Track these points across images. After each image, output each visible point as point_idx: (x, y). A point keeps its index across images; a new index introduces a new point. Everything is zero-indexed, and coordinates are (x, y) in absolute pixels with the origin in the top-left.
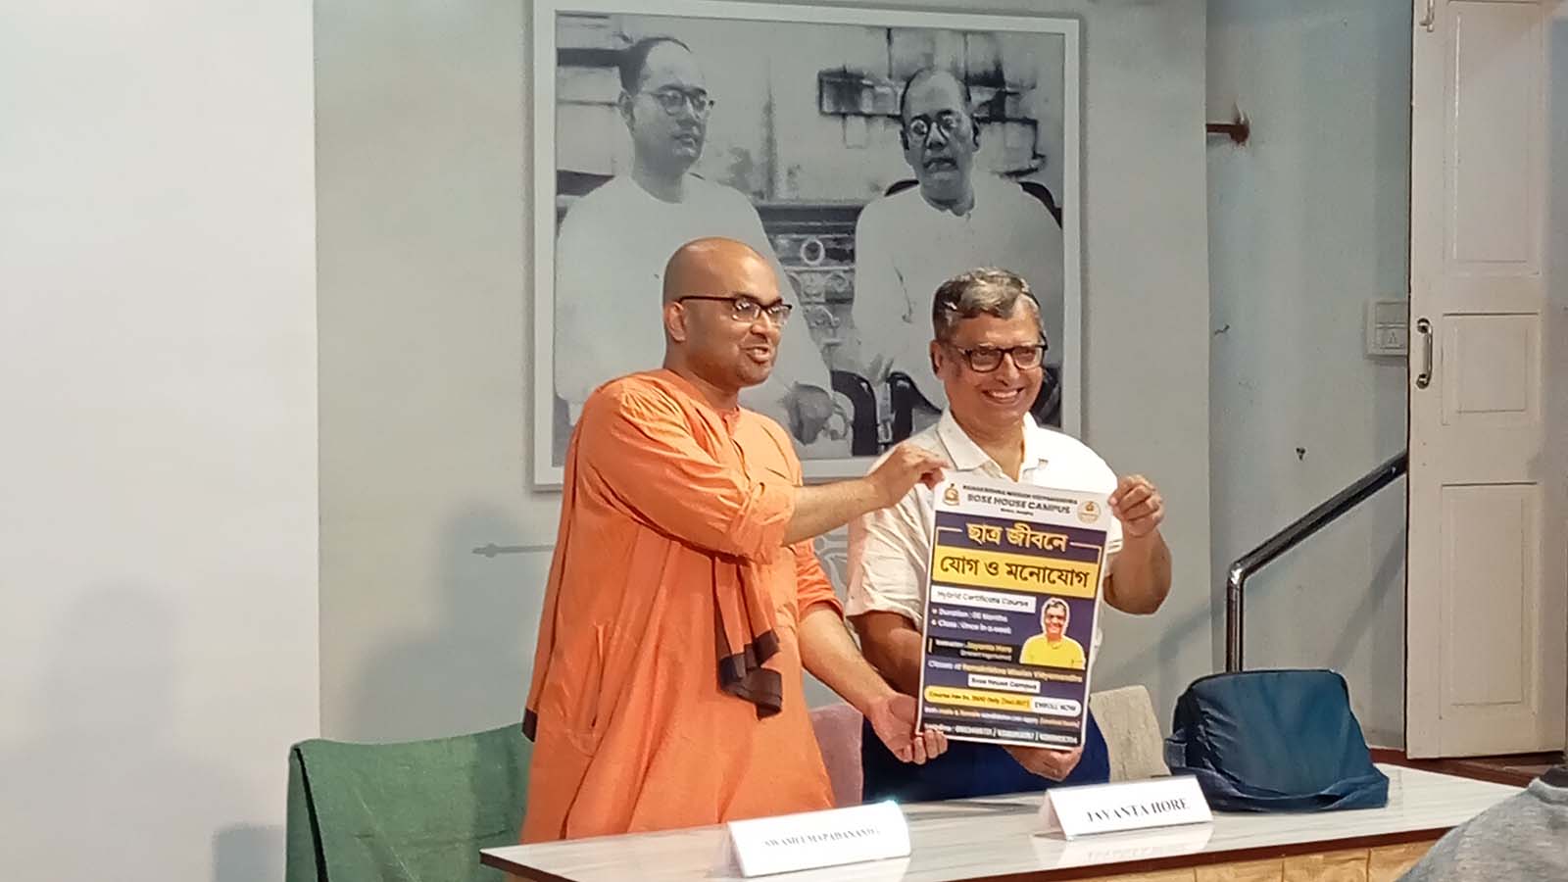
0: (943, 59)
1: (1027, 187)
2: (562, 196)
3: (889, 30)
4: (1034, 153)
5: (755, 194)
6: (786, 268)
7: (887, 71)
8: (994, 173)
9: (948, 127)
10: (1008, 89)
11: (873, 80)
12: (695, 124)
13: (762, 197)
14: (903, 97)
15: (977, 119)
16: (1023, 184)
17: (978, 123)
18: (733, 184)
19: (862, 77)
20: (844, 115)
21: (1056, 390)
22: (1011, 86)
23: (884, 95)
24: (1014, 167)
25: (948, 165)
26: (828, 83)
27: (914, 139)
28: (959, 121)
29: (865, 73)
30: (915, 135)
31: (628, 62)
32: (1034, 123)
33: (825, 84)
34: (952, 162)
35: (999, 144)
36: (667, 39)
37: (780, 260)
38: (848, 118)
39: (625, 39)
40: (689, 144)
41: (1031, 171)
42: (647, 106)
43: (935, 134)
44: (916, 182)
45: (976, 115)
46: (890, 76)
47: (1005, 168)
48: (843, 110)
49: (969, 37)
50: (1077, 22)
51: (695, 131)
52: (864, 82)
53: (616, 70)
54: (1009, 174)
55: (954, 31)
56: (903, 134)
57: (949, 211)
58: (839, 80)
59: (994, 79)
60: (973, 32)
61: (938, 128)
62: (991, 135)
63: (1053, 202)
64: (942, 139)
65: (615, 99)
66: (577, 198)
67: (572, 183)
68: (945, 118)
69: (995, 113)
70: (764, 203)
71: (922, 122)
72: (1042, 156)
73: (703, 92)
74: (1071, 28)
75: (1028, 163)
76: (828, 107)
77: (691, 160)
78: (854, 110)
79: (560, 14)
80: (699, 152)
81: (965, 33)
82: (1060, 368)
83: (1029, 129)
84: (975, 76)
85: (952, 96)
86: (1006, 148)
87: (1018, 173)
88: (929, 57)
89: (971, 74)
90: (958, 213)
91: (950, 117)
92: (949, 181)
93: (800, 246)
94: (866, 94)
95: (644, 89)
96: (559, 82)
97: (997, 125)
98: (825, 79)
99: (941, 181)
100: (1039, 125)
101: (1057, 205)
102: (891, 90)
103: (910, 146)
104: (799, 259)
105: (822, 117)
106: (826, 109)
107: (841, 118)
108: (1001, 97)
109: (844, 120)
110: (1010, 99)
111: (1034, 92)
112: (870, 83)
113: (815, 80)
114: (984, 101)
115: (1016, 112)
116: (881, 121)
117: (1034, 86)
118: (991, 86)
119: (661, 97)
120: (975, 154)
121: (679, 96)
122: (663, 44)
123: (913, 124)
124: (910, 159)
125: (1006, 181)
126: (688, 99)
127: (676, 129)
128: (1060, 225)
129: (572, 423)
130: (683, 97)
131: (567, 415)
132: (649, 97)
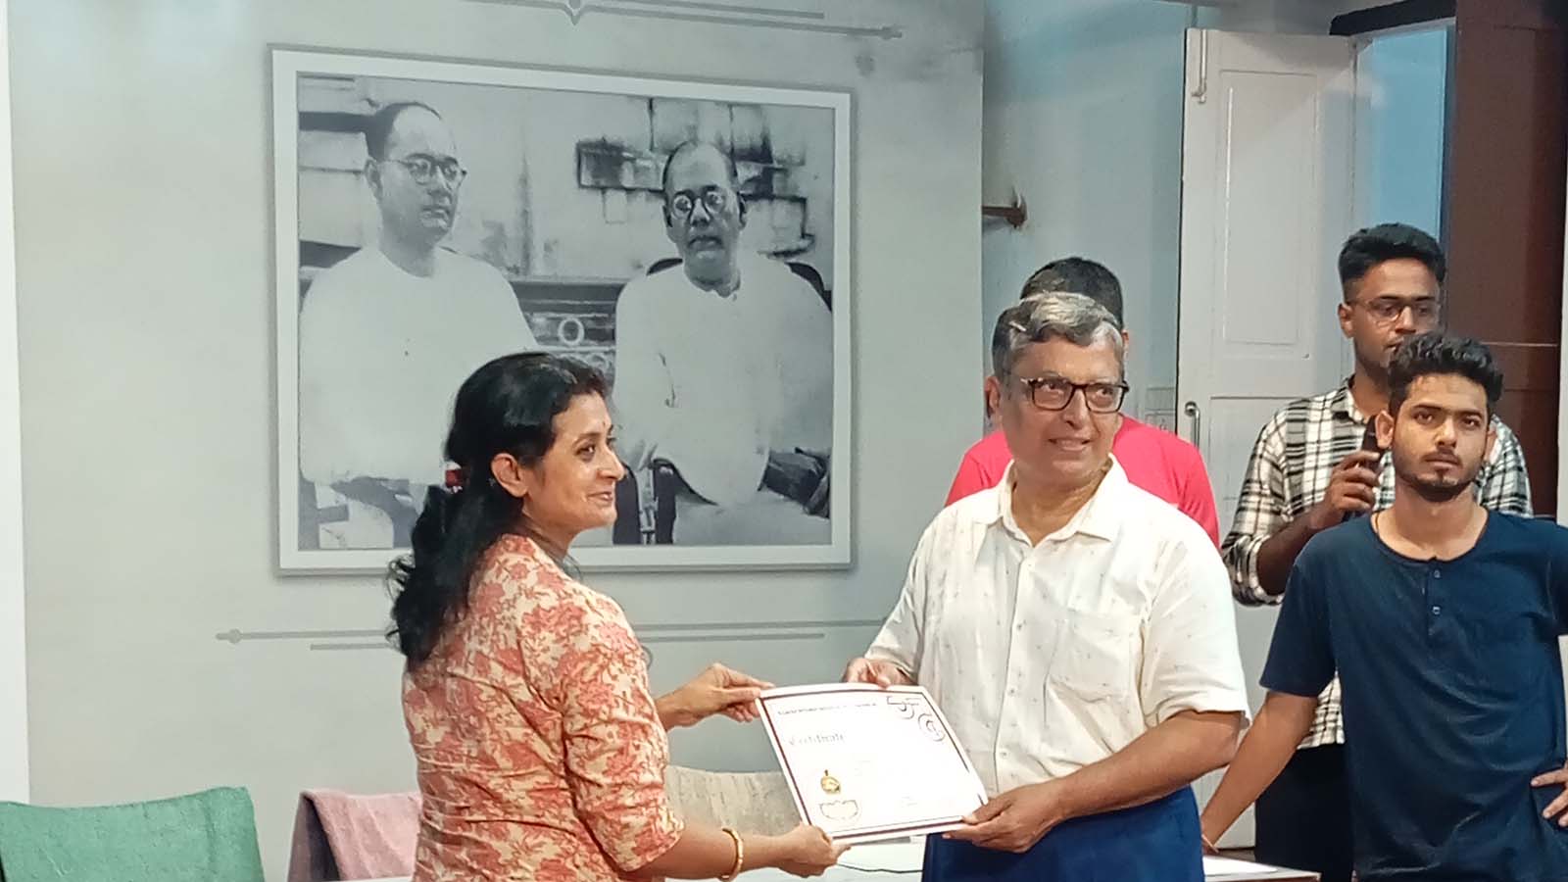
0: (707, 134)
1: (796, 268)
2: (305, 268)
3: (651, 101)
4: (803, 227)
5: (509, 269)
6: (544, 347)
7: (649, 143)
8: (760, 253)
9: (712, 203)
10: (776, 165)
11: (634, 153)
12: (445, 194)
13: (517, 273)
14: (666, 171)
15: (743, 195)
16: (791, 265)
17: (744, 200)
18: (486, 258)
19: (623, 149)
20: (603, 189)
21: (825, 479)
22: (779, 162)
23: (648, 169)
24: (782, 248)
25: (712, 243)
26: (587, 155)
27: (678, 215)
28: (724, 198)
29: (626, 145)
30: (678, 212)
31: (375, 128)
32: (803, 201)
33: (584, 158)
34: (718, 241)
35: (767, 222)
36: (416, 104)
37: (536, 339)
38: (609, 193)
39: (371, 103)
40: (440, 216)
41: (799, 251)
42: (394, 173)
43: (699, 211)
44: (679, 261)
45: (741, 192)
46: (651, 149)
47: (773, 249)
48: (603, 183)
49: (734, 109)
50: (848, 96)
51: (447, 201)
52: (625, 154)
53: (362, 136)
54: (776, 254)
55: (718, 103)
56: (665, 210)
57: (713, 292)
58: (599, 151)
59: (761, 153)
60: (738, 105)
61: (703, 205)
62: (758, 213)
63: (821, 283)
64: (708, 218)
67: (316, 254)
68: (710, 193)
69: (761, 191)
70: (520, 279)
71: (685, 198)
72: (810, 235)
73: (454, 161)
74: (841, 102)
75: (796, 242)
76: (586, 179)
77: (442, 232)
78: (616, 184)
79: (302, 76)
80: (450, 224)
81: (730, 105)
82: (829, 457)
83: (797, 208)
84: (742, 150)
85: (716, 171)
86: (774, 228)
87: (787, 254)
88: (693, 129)
89: (738, 145)
90: (724, 294)
91: (715, 193)
92: (714, 260)
93: (557, 326)
94: (627, 167)
95: (392, 156)
96: (301, 147)
97: (764, 203)
98: (584, 150)
99: (706, 260)
100: (810, 204)
101: (826, 289)
102: (653, 163)
103: (673, 223)
104: (557, 339)
105: (585, 191)
106: (583, 183)
107: (600, 192)
108: (768, 174)
109: (604, 193)
110: (777, 176)
111: (803, 168)
112: (631, 155)
113: (573, 151)
114: (750, 176)
115: (784, 190)
116: (642, 196)
117: (802, 163)
118: (758, 162)
119: (410, 165)
120: (741, 233)
121: (429, 165)
122: (411, 109)
123: (676, 200)
124: (673, 236)
125: (773, 261)
126: (439, 170)
127: (426, 199)
128: (830, 308)
129: (319, 506)
130: (433, 165)
131: (314, 498)
132: (396, 164)
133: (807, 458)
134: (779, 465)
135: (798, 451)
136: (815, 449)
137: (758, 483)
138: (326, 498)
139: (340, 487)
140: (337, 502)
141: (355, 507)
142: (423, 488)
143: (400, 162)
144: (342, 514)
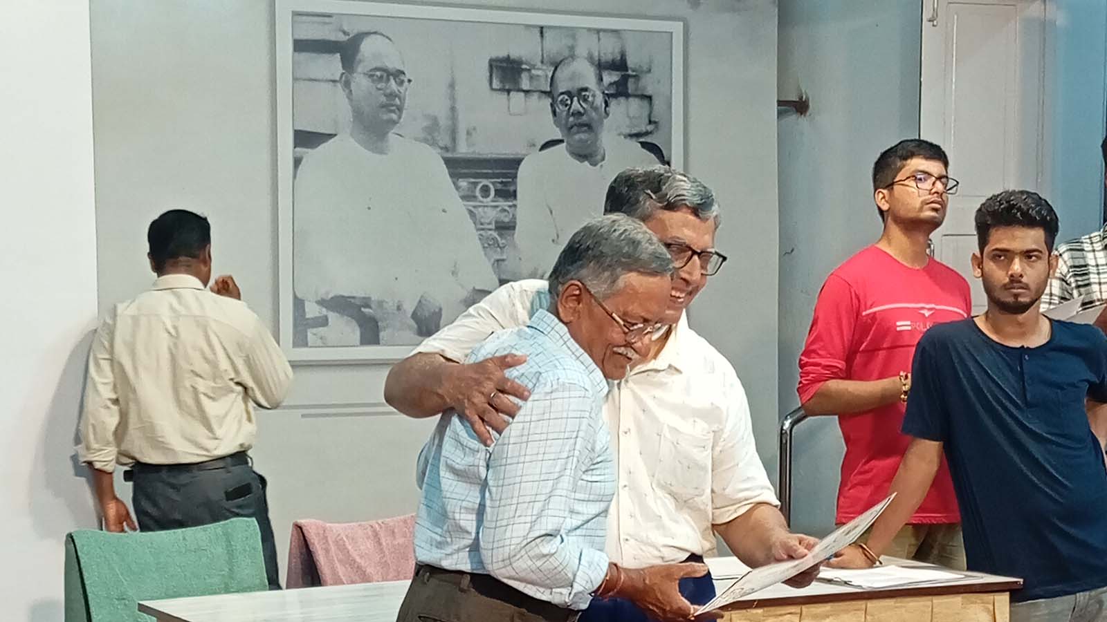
2: (298, 149)
3: (542, 28)
4: (650, 116)
6: (466, 203)
7: (540, 58)
9: (585, 100)
10: (630, 72)
11: (529, 65)
12: (396, 96)
13: (447, 151)
14: (552, 78)
15: (607, 94)
17: (608, 98)
19: (521, 63)
20: (509, 91)
22: (633, 71)
23: (538, 76)
24: (634, 131)
25: (586, 128)
26: (497, 67)
27: (560, 108)
28: (594, 96)
29: (524, 59)
30: (561, 106)
31: (347, 50)
32: (650, 98)
33: (495, 70)
34: (589, 127)
35: (624, 113)
36: (375, 33)
37: (462, 198)
38: (512, 93)
39: (345, 33)
40: (393, 111)
41: (647, 133)
42: (361, 82)
43: (576, 105)
44: (561, 141)
45: (606, 92)
46: (542, 62)
47: (628, 131)
48: (507, 87)
49: (601, 34)
50: (682, 24)
51: (397, 101)
52: (524, 66)
53: (338, 55)
54: (631, 136)
55: (589, 30)
56: (552, 105)
57: (586, 163)
58: (505, 65)
59: (619, 65)
60: (605, 31)
61: (579, 102)
62: (618, 108)
63: (663, 157)
64: (581, 110)
65: (338, 79)
67: (305, 139)
68: (584, 93)
69: (620, 91)
70: (449, 155)
71: (566, 97)
72: (655, 122)
73: (404, 73)
74: (677, 28)
75: (644, 127)
76: (496, 84)
77: (395, 123)
78: (517, 87)
79: (296, 14)
80: (400, 117)
81: (598, 31)
83: (646, 103)
84: (607, 62)
85: (588, 77)
86: (628, 117)
87: (638, 135)
88: (572, 48)
89: (603, 60)
90: (594, 164)
91: (587, 93)
92: (586, 141)
93: (475, 188)
94: (524, 76)
95: (360, 69)
96: (295, 64)
97: (622, 100)
98: (494, 64)
99: (581, 140)
100: (653, 98)
101: (666, 158)
102: (543, 72)
103: (557, 114)
104: (475, 197)
105: (495, 94)
106: (495, 86)
107: (506, 93)
108: (625, 78)
109: (509, 94)
110: (631, 81)
111: (650, 75)
112: (528, 67)
113: (487, 62)
114: (612, 81)
115: (636, 90)
116: (536, 95)
117: (649, 71)
118: (617, 70)
119: (371, 76)
120: (605, 121)
121: (385, 75)
122: (373, 36)
123: (561, 97)
124: (557, 123)
125: (628, 141)
126: (391, 78)
127: (383, 99)
129: (307, 316)
130: (388, 76)
131: (304, 310)
132: (362, 75)
138: (313, 311)
139: (322, 303)
140: (320, 313)
141: (333, 317)
142: (380, 304)
143: (364, 74)
144: (324, 322)
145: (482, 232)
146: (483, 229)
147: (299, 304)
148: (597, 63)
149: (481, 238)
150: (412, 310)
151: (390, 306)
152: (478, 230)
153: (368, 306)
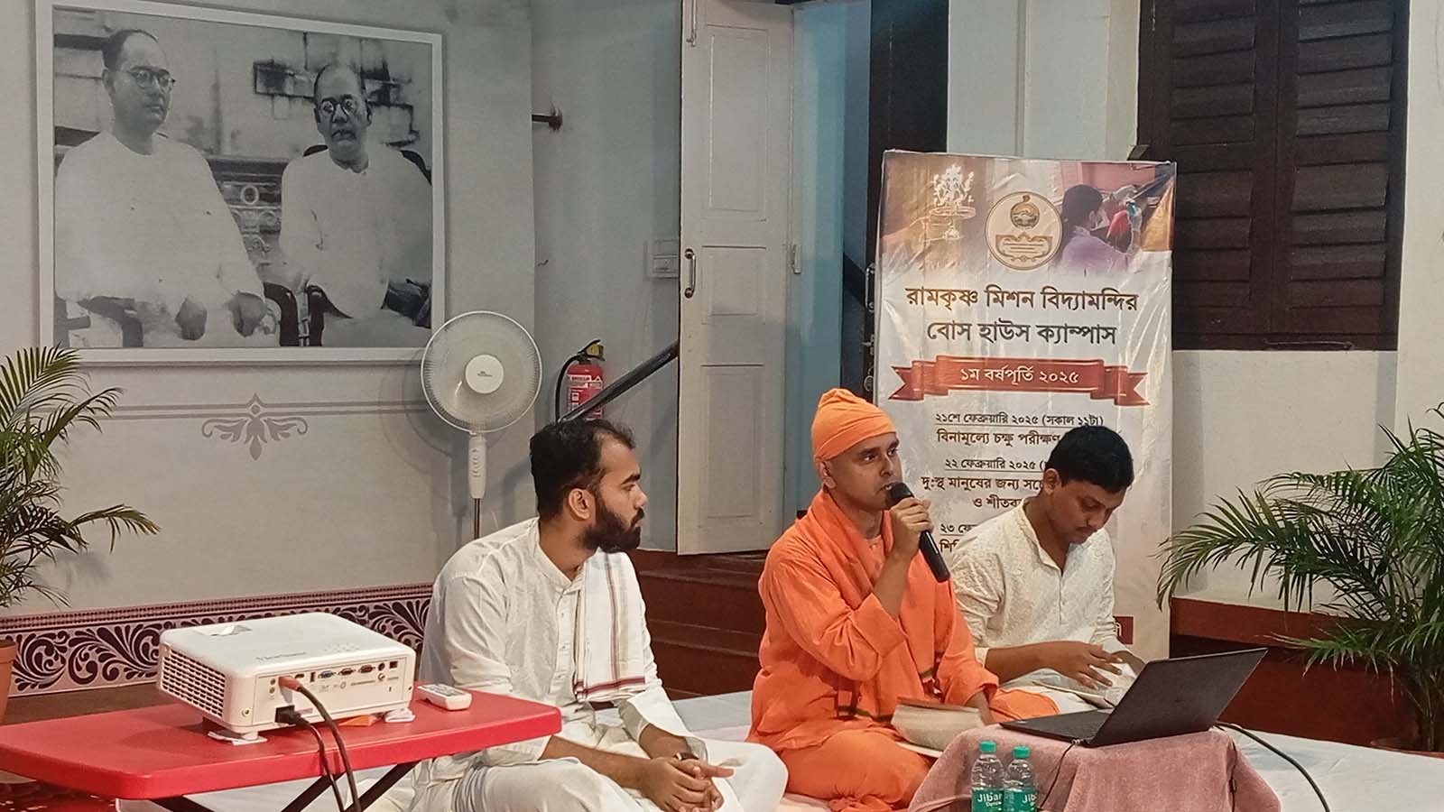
0: (344, 58)
1: (406, 154)
2: (58, 146)
3: (305, 34)
4: (411, 125)
5: (206, 150)
6: (231, 206)
7: (304, 64)
8: (382, 143)
9: (348, 108)
10: (392, 82)
11: (293, 70)
12: (160, 96)
13: (212, 153)
14: (316, 84)
15: (370, 103)
16: (402, 152)
17: (370, 106)
18: (189, 142)
19: (285, 68)
20: (273, 96)
21: (428, 301)
22: (394, 80)
23: (302, 82)
24: (397, 140)
25: (349, 135)
26: (261, 70)
27: (323, 114)
28: (356, 103)
29: (288, 65)
30: (325, 113)
31: (109, 47)
32: (410, 108)
33: (259, 73)
34: (352, 134)
35: (385, 123)
36: (139, 31)
37: (227, 201)
38: (276, 97)
39: (108, 30)
40: (157, 111)
41: (409, 142)
42: (124, 81)
43: (339, 112)
44: (325, 147)
45: (369, 100)
46: (306, 68)
47: (389, 140)
48: (272, 91)
49: (364, 42)
50: (440, 36)
51: (161, 100)
52: (288, 72)
53: (100, 53)
55: (352, 37)
56: (315, 111)
57: (350, 170)
58: (269, 69)
59: (381, 74)
60: (366, 39)
61: (342, 108)
62: (379, 115)
64: (345, 117)
65: (100, 75)
66: (69, 147)
67: (66, 136)
68: (347, 100)
69: (382, 100)
71: (330, 104)
72: (416, 133)
73: (168, 73)
74: (436, 40)
75: (407, 137)
76: (260, 88)
77: (158, 123)
78: (281, 92)
79: (56, 8)
80: (164, 118)
81: (361, 39)
82: (430, 285)
83: (406, 111)
84: (369, 71)
85: (351, 84)
86: (391, 125)
87: (400, 144)
88: (335, 55)
89: (365, 69)
90: (357, 171)
91: (350, 100)
92: (350, 147)
93: (240, 191)
94: (288, 81)
95: (122, 68)
96: (56, 60)
97: (384, 108)
98: (259, 67)
99: (344, 147)
100: (415, 109)
101: (427, 168)
102: (307, 78)
103: (322, 120)
104: (240, 200)
105: (255, 96)
106: (258, 90)
107: (270, 97)
108: (386, 88)
109: (273, 99)
110: (393, 90)
111: (411, 84)
112: (292, 73)
113: (250, 68)
114: (374, 89)
115: (397, 99)
116: (300, 101)
117: (410, 81)
118: (379, 79)
119: (134, 75)
120: (368, 128)
121: (148, 75)
122: (136, 34)
123: (324, 103)
124: (321, 130)
125: (390, 150)
126: (155, 77)
127: (146, 99)
128: (430, 181)
129: (69, 317)
130: (152, 76)
131: (65, 311)
132: (125, 74)
133: (414, 287)
134: (396, 291)
135: (409, 281)
136: (421, 281)
137: (381, 304)
138: (74, 312)
139: (83, 303)
140: (82, 314)
141: (95, 318)
142: (144, 305)
143: (128, 72)
144: (85, 323)
145: (245, 235)
146: (247, 233)
147: (60, 304)
148: (359, 71)
149: (246, 241)
150: (176, 313)
151: (154, 306)
152: (243, 233)
153: (132, 309)
